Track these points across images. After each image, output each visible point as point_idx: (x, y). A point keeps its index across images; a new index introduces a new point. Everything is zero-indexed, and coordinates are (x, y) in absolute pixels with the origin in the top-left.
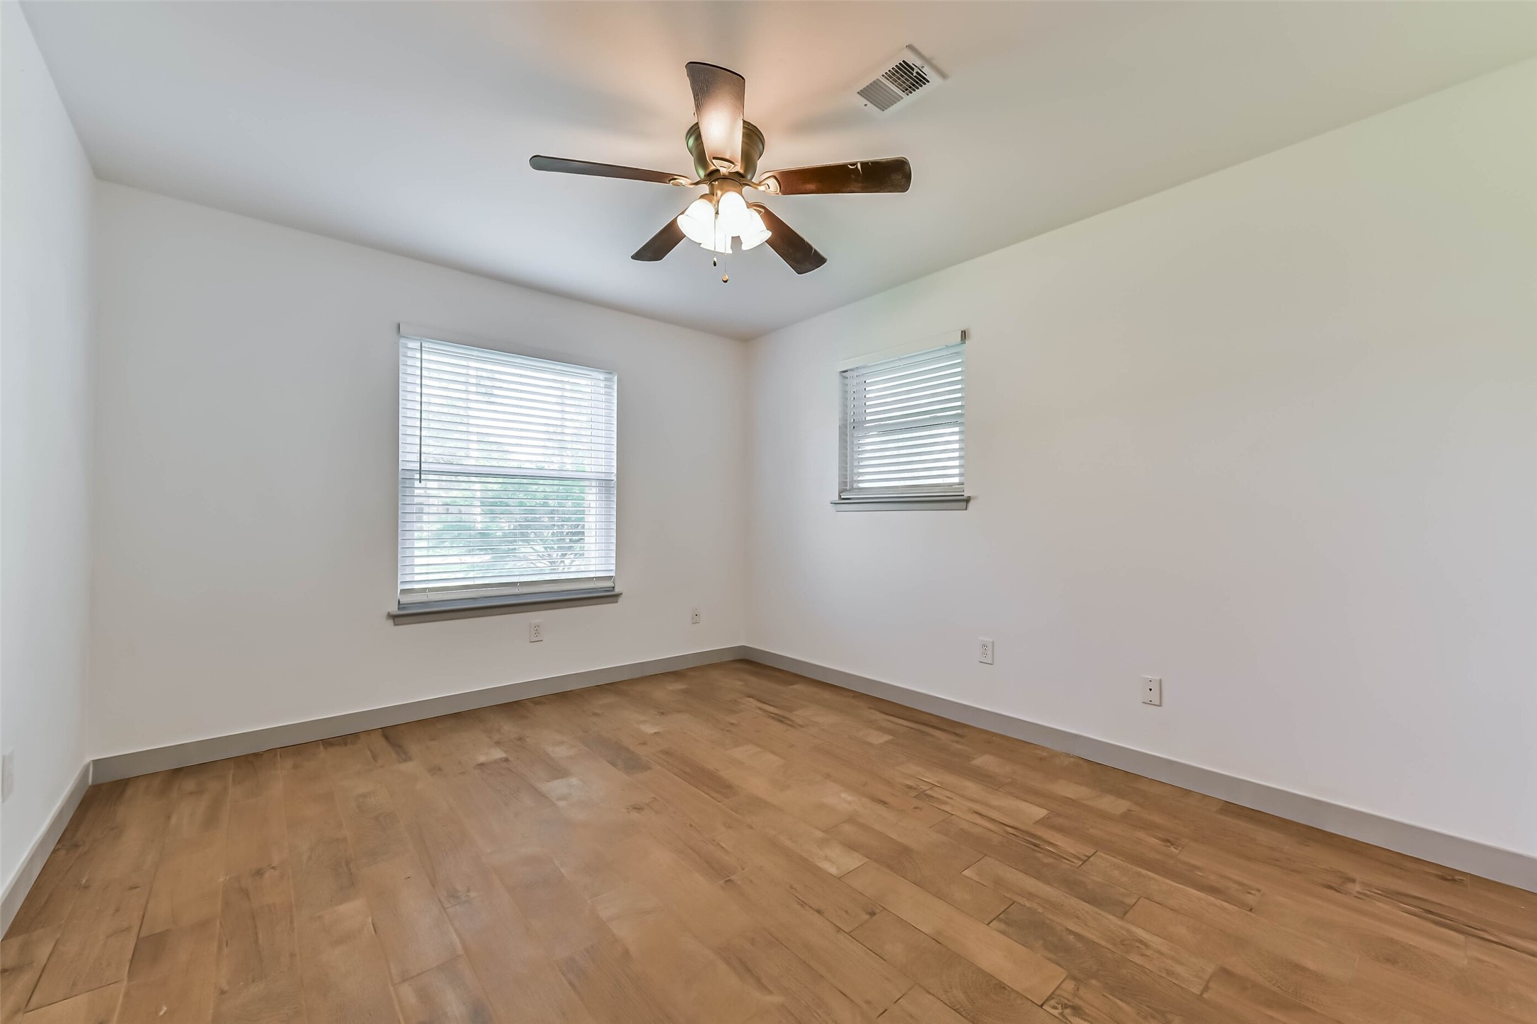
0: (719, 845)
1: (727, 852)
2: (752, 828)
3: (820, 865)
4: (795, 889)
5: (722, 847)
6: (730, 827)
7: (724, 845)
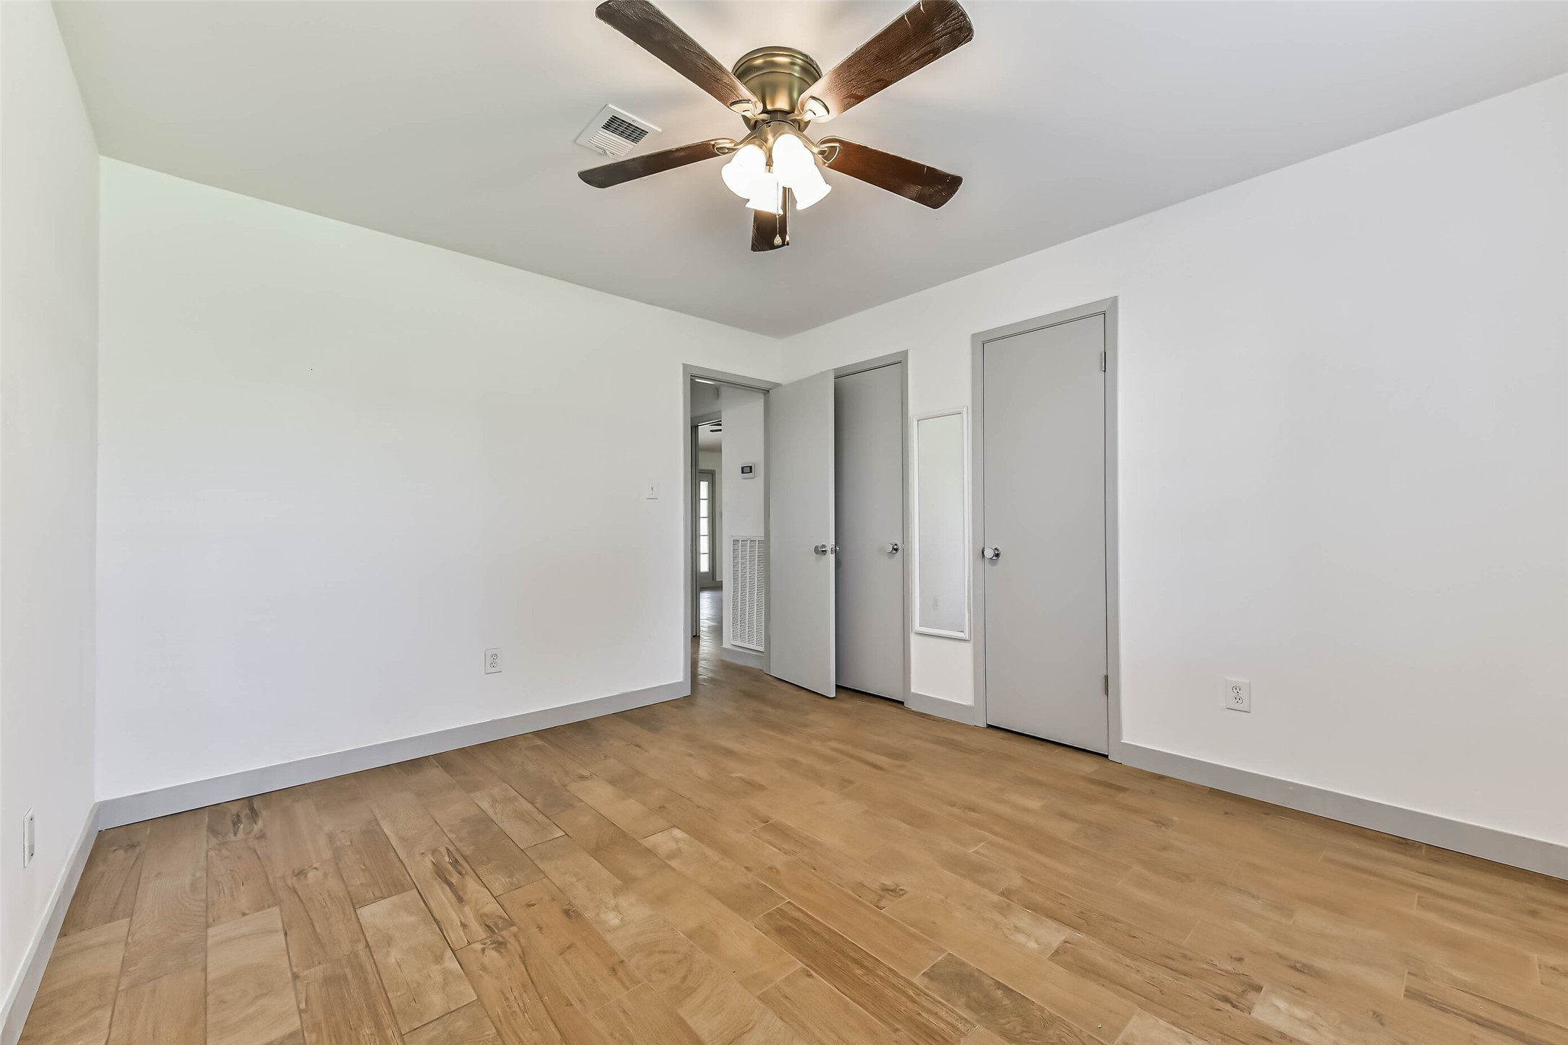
0: (779, 849)
1: (771, 844)
2: (747, 868)
3: (686, 835)
4: (712, 818)
5: (775, 847)
6: (770, 868)
7: (774, 849)
